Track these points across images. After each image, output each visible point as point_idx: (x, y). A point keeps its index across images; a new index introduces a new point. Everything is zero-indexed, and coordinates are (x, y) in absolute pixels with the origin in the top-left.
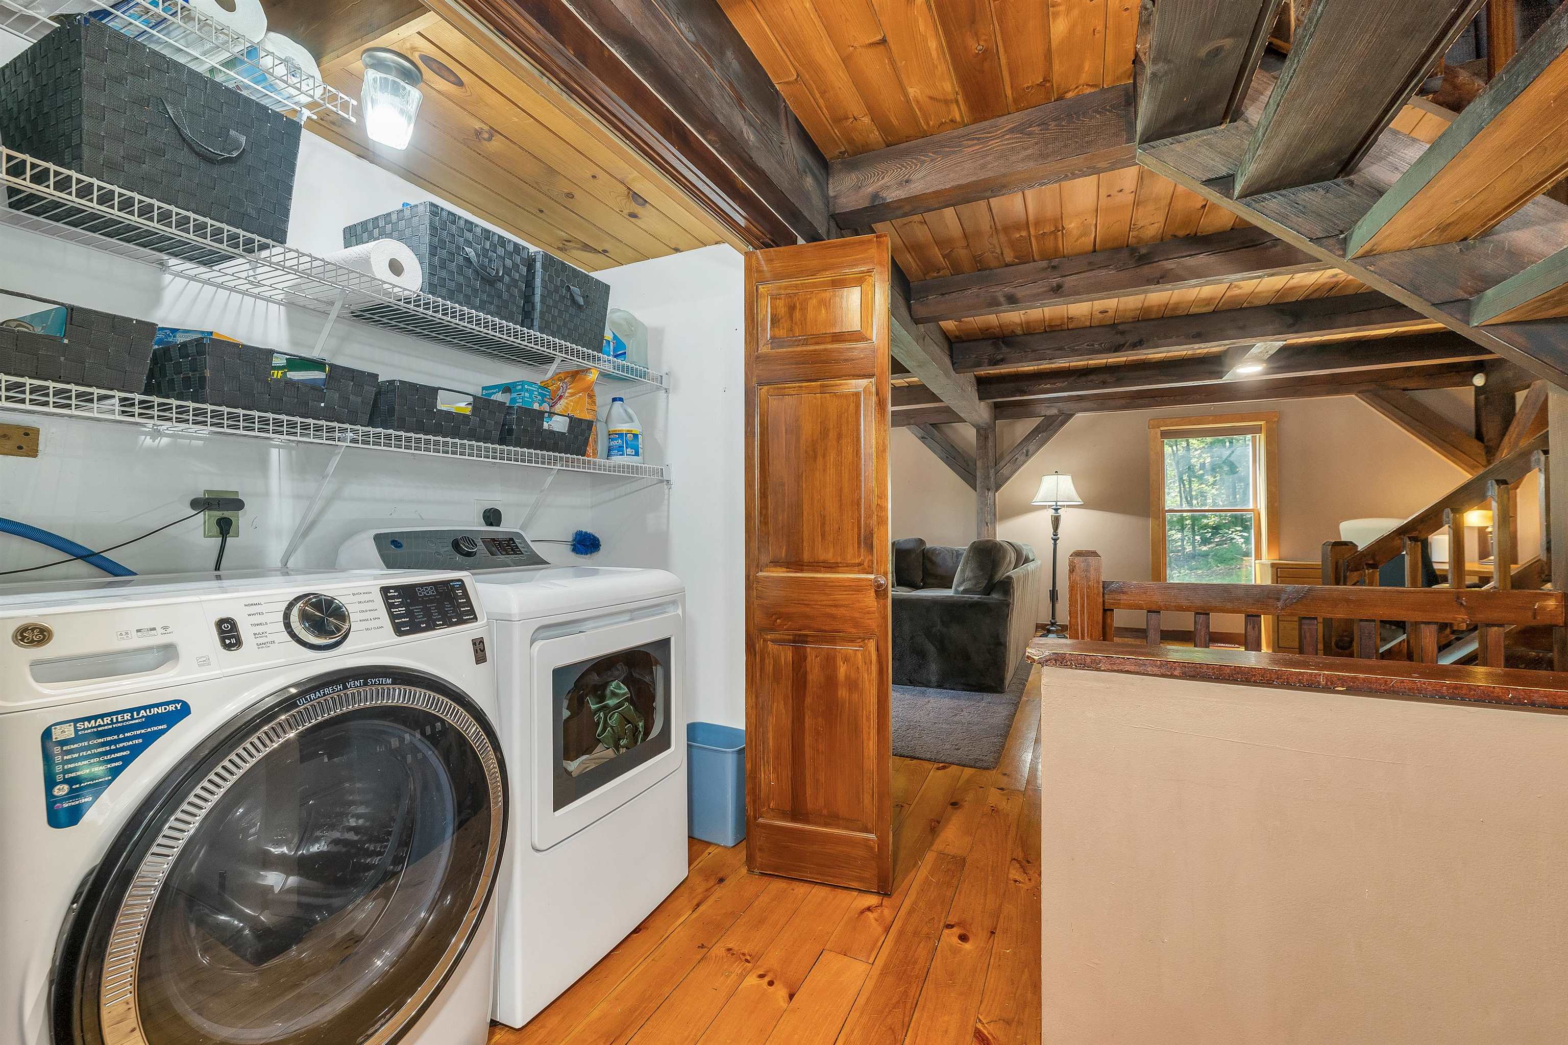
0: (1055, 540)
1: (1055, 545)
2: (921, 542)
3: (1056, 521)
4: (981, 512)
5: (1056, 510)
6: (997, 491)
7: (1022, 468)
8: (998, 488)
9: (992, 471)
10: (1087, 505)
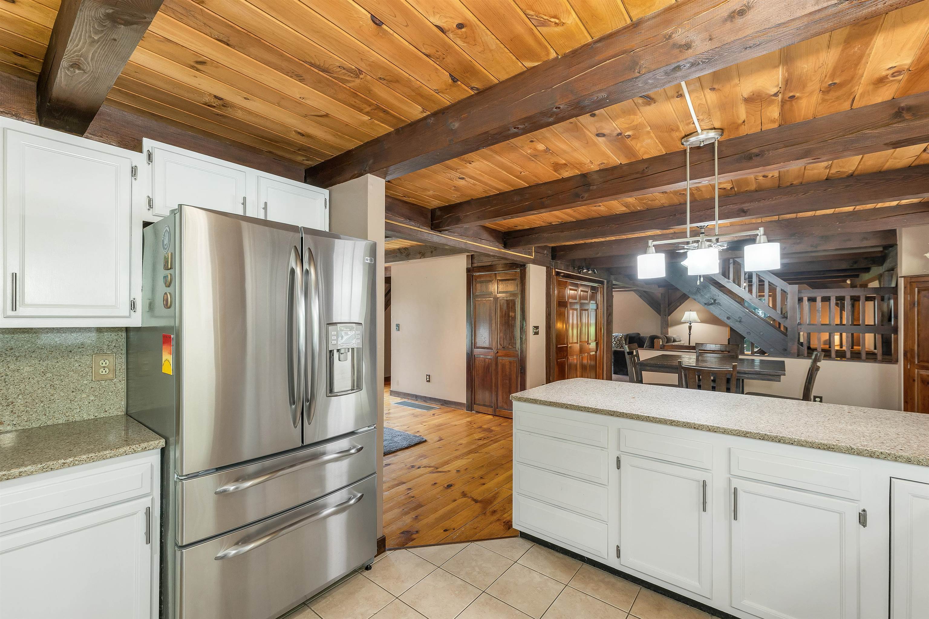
0: (690, 335)
1: (690, 336)
2: (639, 334)
3: (690, 328)
4: (662, 323)
5: (690, 324)
6: (669, 316)
7: (679, 308)
8: (669, 314)
9: (667, 309)
10: (702, 322)
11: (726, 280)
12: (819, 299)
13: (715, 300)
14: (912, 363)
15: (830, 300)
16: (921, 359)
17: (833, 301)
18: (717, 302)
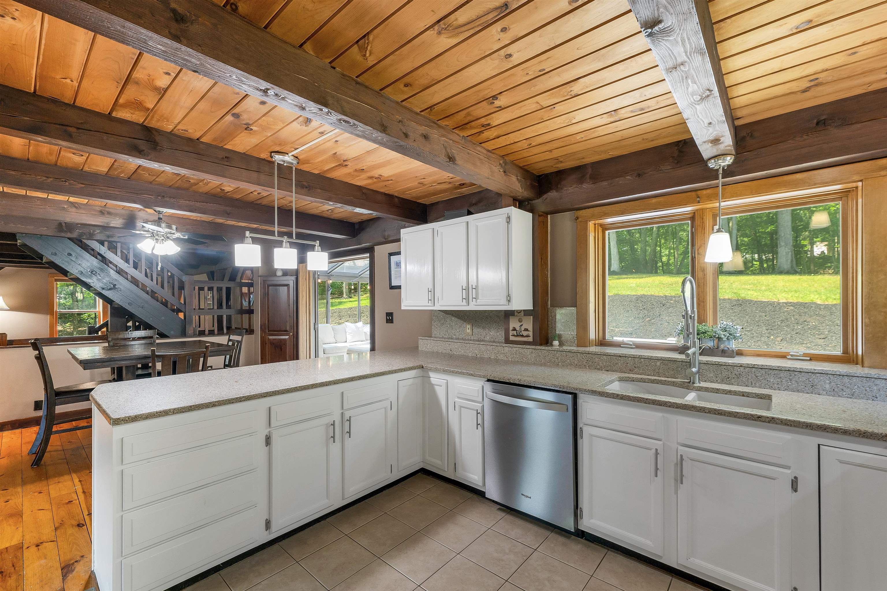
11: (126, 264)
12: (206, 289)
13: (115, 285)
14: (265, 332)
15: (213, 289)
16: (270, 329)
17: (215, 289)
18: (116, 287)
